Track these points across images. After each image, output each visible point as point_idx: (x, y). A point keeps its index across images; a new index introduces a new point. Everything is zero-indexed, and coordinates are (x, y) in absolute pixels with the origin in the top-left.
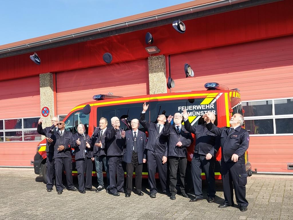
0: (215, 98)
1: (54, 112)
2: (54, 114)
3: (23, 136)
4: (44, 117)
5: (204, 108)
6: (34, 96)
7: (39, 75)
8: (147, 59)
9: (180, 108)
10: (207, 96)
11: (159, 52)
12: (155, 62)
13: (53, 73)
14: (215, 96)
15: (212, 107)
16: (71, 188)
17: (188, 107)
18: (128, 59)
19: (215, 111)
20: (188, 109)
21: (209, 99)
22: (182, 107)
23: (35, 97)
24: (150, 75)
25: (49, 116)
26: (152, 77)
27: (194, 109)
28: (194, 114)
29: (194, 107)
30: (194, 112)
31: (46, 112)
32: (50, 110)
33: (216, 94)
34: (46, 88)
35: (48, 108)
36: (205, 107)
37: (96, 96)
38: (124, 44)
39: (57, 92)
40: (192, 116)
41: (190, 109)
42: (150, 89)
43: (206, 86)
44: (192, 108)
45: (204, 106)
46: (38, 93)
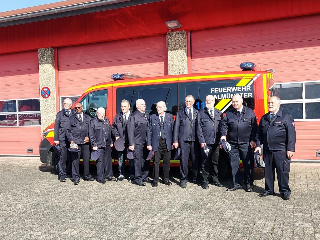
0: (252, 79)
1: (55, 93)
2: (55, 94)
3: (18, 120)
4: (44, 99)
5: (239, 90)
6: (31, 74)
7: (37, 50)
8: (165, 34)
9: (212, 90)
10: (243, 77)
11: (180, 28)
12: (175, 38)
13: (54, 48)
14: (252, 77)
15: (249, 89)
16: (87, 178)
17: (222, 88)
18: (144, 34)
19: (252, 94)
20: (221, 91)
21: (246, 80)
22: (215, 89)
23: (33, 76)
24: (169, 53)
25: (50, 97)
26: (171, 55)
27: (229, 90)
28: (228, 97)
29: (229, 89)
30: (228, 95)
31: (46, 93)
32: (51, 90)
33: (254, 75)
34: (46, 65)
35: (48, 89)
36: (241, 90)
37: (115, 76)
38: (140, 17)
39: (58, 70)
40: (227, 98)
41: (224, 91)
42: (169, 68)
43: (241, 66)
44: (226, 90)
45: (239, 88)
46: (37, 71)
